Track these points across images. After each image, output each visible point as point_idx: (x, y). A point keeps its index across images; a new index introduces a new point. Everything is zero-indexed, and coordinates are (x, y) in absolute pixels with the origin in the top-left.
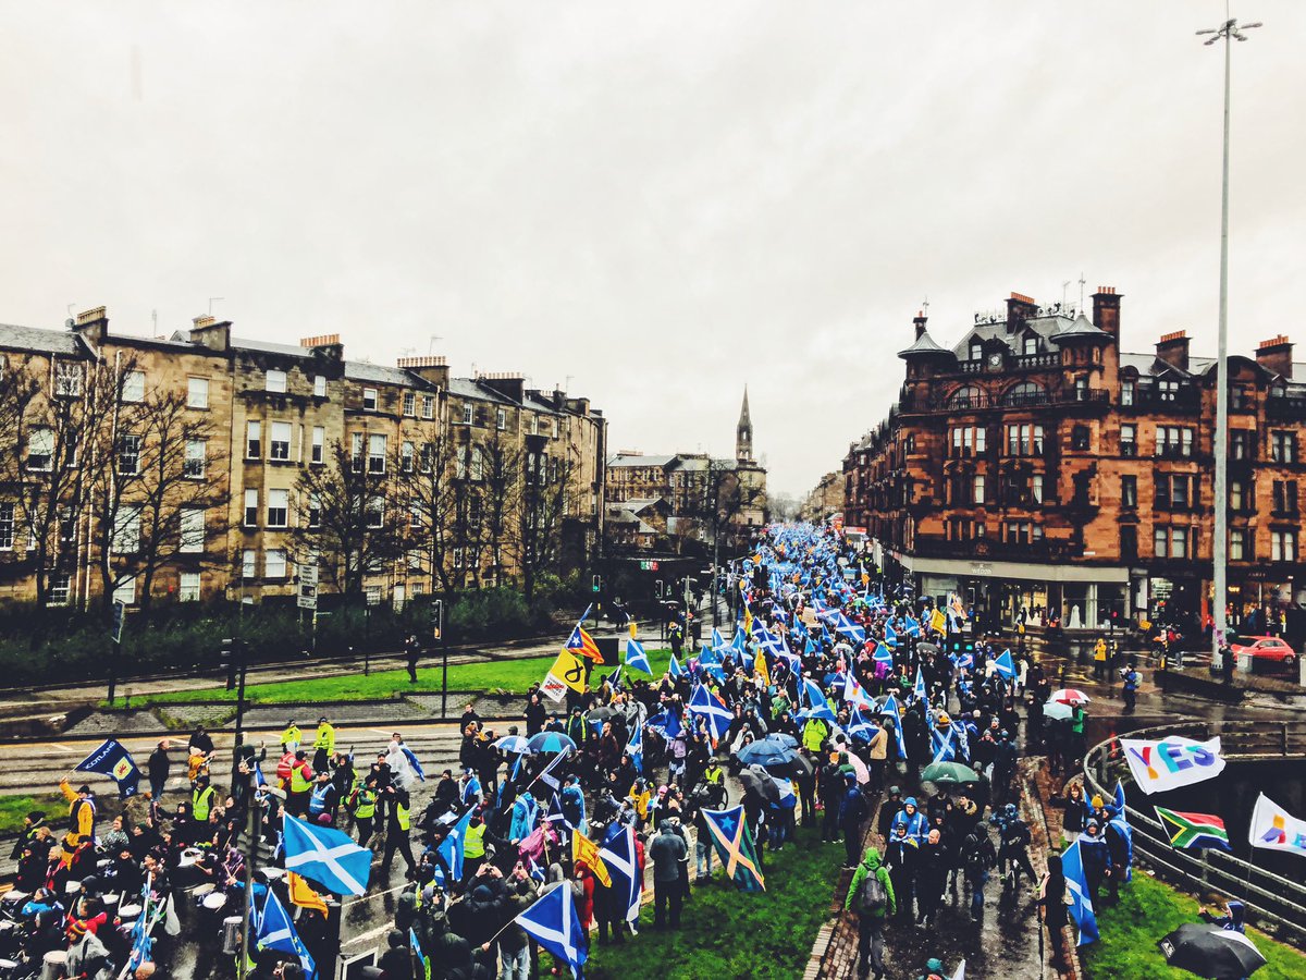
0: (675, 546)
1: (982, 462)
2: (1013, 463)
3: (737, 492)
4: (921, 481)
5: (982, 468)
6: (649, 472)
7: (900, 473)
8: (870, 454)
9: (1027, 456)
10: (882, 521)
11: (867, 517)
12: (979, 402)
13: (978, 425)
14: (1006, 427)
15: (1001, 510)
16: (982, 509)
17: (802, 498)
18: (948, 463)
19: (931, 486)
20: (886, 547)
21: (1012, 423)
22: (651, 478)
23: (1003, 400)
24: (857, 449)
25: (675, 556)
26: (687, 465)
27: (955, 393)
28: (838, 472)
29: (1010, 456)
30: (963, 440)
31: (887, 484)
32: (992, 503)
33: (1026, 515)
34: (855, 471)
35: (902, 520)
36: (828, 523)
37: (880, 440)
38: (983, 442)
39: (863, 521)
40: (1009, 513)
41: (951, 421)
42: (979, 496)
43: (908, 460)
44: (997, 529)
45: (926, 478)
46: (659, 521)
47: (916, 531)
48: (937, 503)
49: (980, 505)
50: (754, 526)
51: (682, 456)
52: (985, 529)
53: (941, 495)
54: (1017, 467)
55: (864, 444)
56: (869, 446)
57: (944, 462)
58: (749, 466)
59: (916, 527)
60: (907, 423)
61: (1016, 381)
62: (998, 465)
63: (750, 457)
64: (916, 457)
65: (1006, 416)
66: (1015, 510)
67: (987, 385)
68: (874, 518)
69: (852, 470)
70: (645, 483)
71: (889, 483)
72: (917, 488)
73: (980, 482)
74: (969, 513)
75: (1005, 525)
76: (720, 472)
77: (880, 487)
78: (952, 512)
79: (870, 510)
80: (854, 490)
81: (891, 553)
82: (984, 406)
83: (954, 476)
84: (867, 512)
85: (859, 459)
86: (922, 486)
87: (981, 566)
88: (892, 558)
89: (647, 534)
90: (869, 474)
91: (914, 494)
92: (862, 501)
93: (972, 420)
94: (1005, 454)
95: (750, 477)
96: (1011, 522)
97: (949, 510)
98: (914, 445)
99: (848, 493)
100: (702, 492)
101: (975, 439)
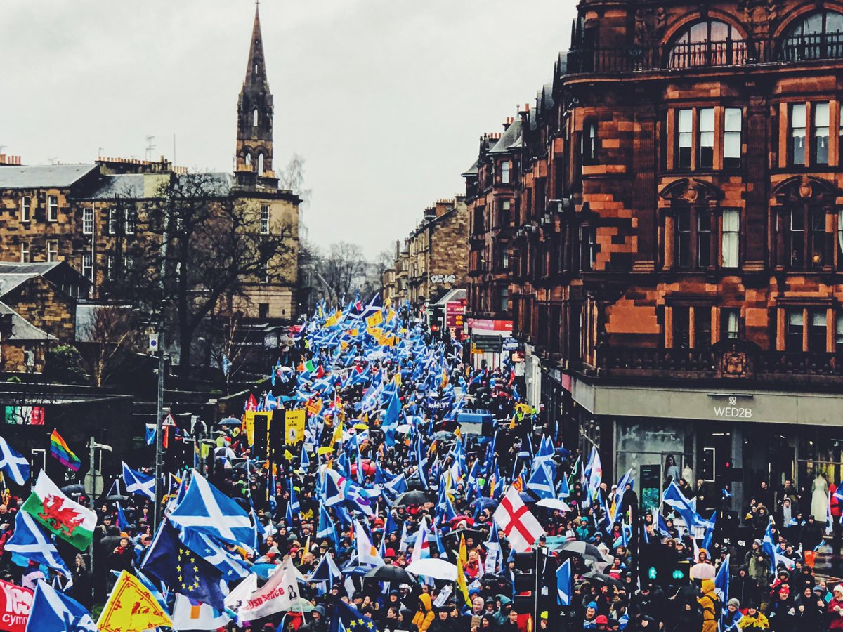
0: (92, 372)
1: (736, 180)
2: (797, 184)
3: (231, 245)
4: (610, 221)
5: (735, 194)
6: (34, 202)
7: (572, 203)
8: (522, 159)
9: (825, 168)
10: (542, 307)
11: (515, 297)
12: (729, 52)
13: (726, 102)
14: (783, 107)
15: (773, 281)
16: (735, 279)
17: (385, 256)
18: (666, 181)
19: (632, 232)
20: (548, 364)
21: (794, 97)
22: (40, 216)
23: (776, 50)
24: (495, 149)
25: (94, 391)
26: (122, 185)
27: (679, 34)
28: (459, 198)
29: (791, 167)
30: (697, 134)
31: (549, 228)
32: (756, 267)
33: (823, 291)
34: (490, 198)
35: (576, 305)
36: (438, 312)
37: (537, 132)
38: (738, 139)
39: (507, 305)
40: (788, 288)
41: (672, 94)
42: (730, 254)
43: (587, 177)
44: (764, 322)
45: (623, 213)
46: (57, 313)
47: (601, 328)
48: (645, 267)
49: (731, 271)
50: (274, 321)
51: (110, 165)
52: (741, 321)
53: (651, 249)
54: (804, 191)
55: (510, 139)
56: (518, 143)
57: (658, 181)
58: (260, 188)
59: (603, 318)
60: (582, 95)
61: (804, 9)
62: (768, 188)
63: (268, 167)
64: (600, 169)
65: (782, 85)
66: (800, 281)
67: (745, 19)
68: (527, 299)
69: (485, 195)
70: (27, 226)
71: (552, 225)
72: (604, 238)
73: (731, 223)
74: (710, 288)
75: (780, 313)
76: (192, 199)
77: (537, 234)
78: (676, 287)
79: (520, 283)
80: (489, 238)
81: (557, 375)
82: (739, 60)
83: (679, 209)
84: (513, 287)
85: (499, 172)
86: (614, 231)
87: (733, 401)
88: (558, 385)
89: (29, 344)
90: (518, 201)
91: (597, 248)
92: (506, 263)
93: (716, 90)
94: (782, 163)
95: (264, 214)
96: (793, 307)
97: (669, 283)
98: (598, 143)
99: (477, 245)
100: (155, 246)
101: (721, 131)
